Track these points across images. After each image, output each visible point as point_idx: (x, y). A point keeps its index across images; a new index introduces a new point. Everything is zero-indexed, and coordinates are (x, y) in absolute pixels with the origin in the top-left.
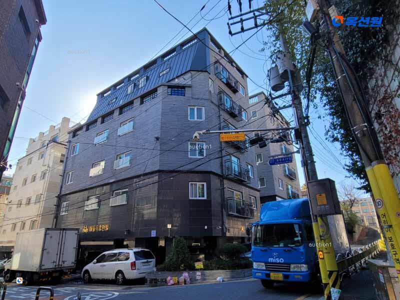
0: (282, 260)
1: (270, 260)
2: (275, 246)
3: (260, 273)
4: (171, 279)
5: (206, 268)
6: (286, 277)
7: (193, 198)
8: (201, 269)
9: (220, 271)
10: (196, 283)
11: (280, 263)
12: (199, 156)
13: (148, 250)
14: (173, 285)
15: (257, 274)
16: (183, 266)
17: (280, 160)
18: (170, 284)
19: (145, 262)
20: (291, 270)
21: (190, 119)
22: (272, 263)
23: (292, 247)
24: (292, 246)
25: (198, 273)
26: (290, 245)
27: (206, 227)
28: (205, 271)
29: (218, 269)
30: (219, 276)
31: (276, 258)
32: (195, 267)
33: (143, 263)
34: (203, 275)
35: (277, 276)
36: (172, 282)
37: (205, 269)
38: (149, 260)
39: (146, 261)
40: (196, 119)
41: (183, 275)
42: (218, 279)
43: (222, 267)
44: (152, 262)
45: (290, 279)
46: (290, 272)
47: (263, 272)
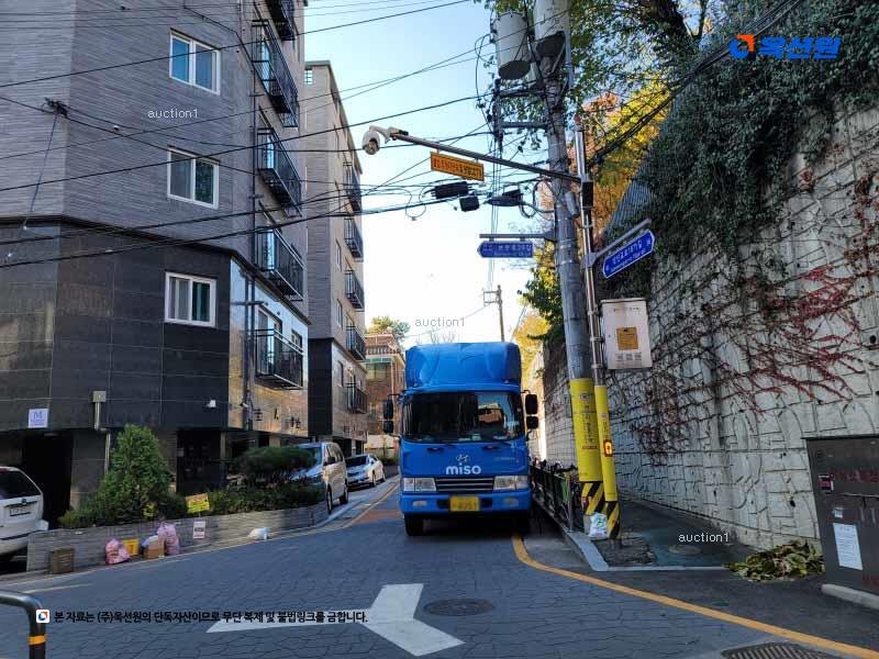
0: (477, 470)
1: (451, 469)
2: (461, 440)
3: (423, 499)
4: (120, 546)
5: (220, 508)
6: (485, 503)
7: (176, 321)
8: (203, 513)
9: (255, 514)
10: (192, 550)
11: (472, 476)
12: (198, 199)
13: (16, 469)
14: (127, 561)
15: (415, 504)
16: (151, 507)
17: (507, 247)
18: (117, 560)
19: (17, 506)
20: (496, 488)
21: (173, 75)
22: (455, 476)
23: (502, 441)
24: (501, 438)
25: (200, 524)
26: (496, 437)
27: (213, 404)
28: (218, 518)
29: (251, 508)
30: (258, 527)
31: (463, 466)
32: (186, 508)
33: (12, 506)
34: (212, 527)
35: (466, 503)
36: (123, 554)
37: (214, 513)
38: (29, 499)
39: (18, 500)
40: (192, 81)
41: (161, 531)
42: (256, 533)
43: (261, 503)
44: (36, 505)
45: (495, 507)
46: (491, 492)
47: (432, 496)
